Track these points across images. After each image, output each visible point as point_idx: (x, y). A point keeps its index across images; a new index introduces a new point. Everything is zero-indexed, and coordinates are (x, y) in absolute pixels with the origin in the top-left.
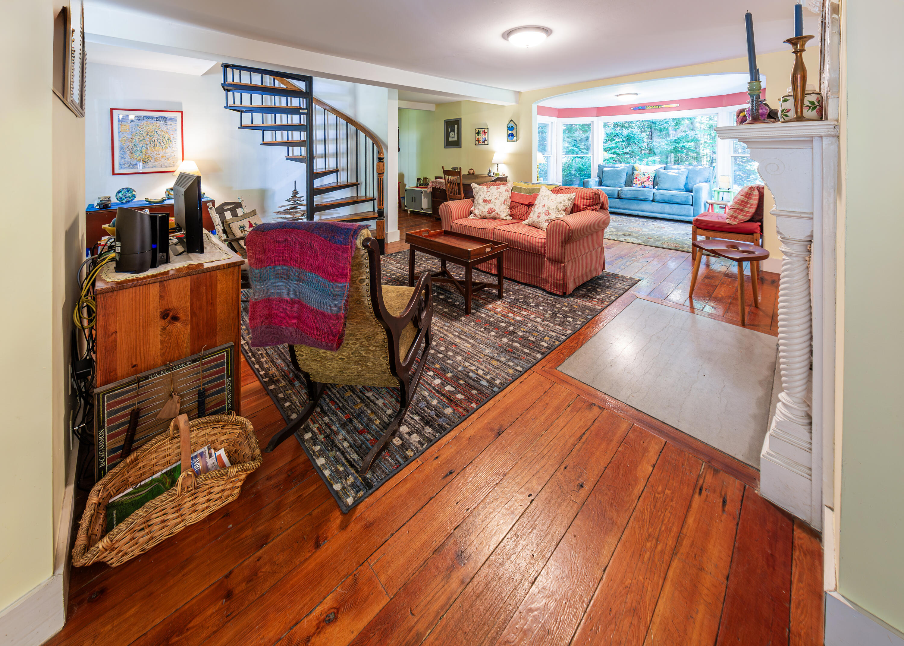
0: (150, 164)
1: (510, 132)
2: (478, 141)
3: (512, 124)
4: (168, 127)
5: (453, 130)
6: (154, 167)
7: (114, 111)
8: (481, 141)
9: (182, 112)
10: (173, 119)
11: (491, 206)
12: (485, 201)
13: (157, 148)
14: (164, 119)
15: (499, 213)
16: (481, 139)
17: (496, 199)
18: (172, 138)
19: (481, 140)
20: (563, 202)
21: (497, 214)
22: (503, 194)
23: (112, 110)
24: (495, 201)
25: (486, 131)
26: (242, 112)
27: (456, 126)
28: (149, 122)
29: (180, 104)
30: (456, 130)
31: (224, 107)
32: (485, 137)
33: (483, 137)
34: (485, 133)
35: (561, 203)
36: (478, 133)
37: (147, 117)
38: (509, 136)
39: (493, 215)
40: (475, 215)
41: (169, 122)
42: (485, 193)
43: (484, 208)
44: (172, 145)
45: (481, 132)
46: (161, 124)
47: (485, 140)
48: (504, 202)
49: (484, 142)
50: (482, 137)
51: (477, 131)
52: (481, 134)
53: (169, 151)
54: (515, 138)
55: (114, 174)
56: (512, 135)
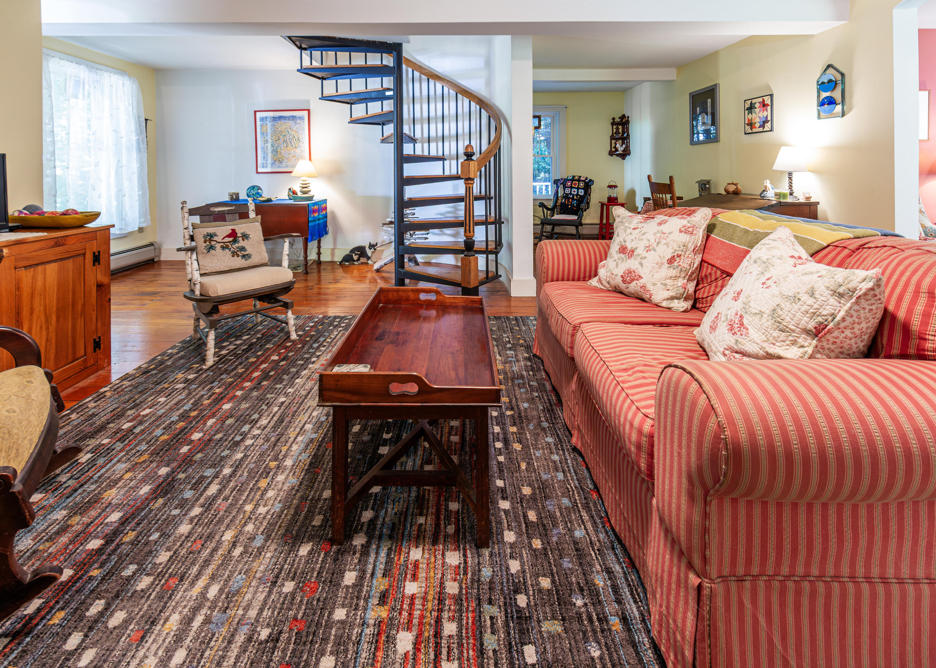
0: (284, 164)
1: (824, 95)
2: (751, 124)
3: (831, 74)
4: (297, 126)
5: (704, 111)
6: (287, 167)
7: (257, 113)
8: (757, 125)
9: (309, 111)
10: (301, 118)
11: (632, 264)
12: (623, 250)
13: (289, 148)
14: (294, 118)
15: (650, 287)
16: (758, 120)
17: (648, 249)
18: (300, 138)
19: (757, 122)
20: (805, 298)
21: (642, 287)
22: (672, 237)
23: (255, 112)
24: (644, 254)
25: (768, 101)
26: (352, 104)
27: (709, 101)
28: (282, 121)
29: (308, 101)
30: (709, 110)
31: (320, 99)
32: (765, 114)
33: (761, 115)
34: (764, 105)
35: (796, 299)
36: (751, 109)
37: (280, 117)
38: (822, 104)
39: (633, 287)
40: (600, 281)
41: (298, 121)
42: (629, 231)
43: (617, 265)
44: (301, 144)
45: (757, 105)
46: (291, 123)
47: (765, 122)
48: (671, 261)
49: (763, 126)
50: (758, 115)
51: (748, 105)
52: (757, 110)
53: (298, 150)
54: (838, 108)
55: (257, 173)
56: (831, 102)
